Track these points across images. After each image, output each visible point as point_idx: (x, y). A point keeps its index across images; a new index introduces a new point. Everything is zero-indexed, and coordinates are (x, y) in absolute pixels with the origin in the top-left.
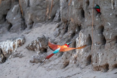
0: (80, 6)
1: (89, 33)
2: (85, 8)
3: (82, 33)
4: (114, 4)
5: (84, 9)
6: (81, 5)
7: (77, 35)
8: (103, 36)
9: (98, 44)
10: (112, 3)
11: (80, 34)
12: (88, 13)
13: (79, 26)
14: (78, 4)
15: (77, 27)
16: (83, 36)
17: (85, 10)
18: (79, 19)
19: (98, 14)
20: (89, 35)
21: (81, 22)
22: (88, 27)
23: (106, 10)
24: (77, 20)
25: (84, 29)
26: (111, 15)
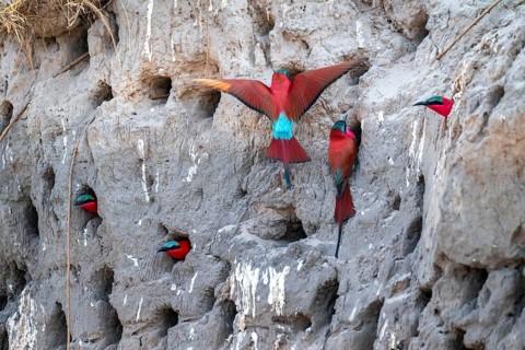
0: (22, 189)
1: (57, 296)
2: (39, 198)
3: (32, 296)
4: (151, 182)
5: (37, 204)
6: (26, 189)
7: (12, 304)
8: (110, 307)
9: (93, 341)
10: (144, 178)
11: (22, 300)
12: (52, 219)
13: (20, 271)
14: (11, 182)
15: (12, 273)
16: (32, 309)
17: (41, 206)
18: (18, 240)
19: (89, 223)
20: (59, 305)
21: (24, 252)
22: (54, 275)
23: (120, 207)
24: (12, 246)
25: (39, 280)
26: (140, 223)
